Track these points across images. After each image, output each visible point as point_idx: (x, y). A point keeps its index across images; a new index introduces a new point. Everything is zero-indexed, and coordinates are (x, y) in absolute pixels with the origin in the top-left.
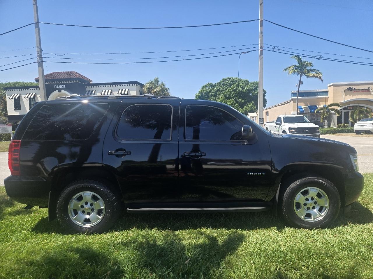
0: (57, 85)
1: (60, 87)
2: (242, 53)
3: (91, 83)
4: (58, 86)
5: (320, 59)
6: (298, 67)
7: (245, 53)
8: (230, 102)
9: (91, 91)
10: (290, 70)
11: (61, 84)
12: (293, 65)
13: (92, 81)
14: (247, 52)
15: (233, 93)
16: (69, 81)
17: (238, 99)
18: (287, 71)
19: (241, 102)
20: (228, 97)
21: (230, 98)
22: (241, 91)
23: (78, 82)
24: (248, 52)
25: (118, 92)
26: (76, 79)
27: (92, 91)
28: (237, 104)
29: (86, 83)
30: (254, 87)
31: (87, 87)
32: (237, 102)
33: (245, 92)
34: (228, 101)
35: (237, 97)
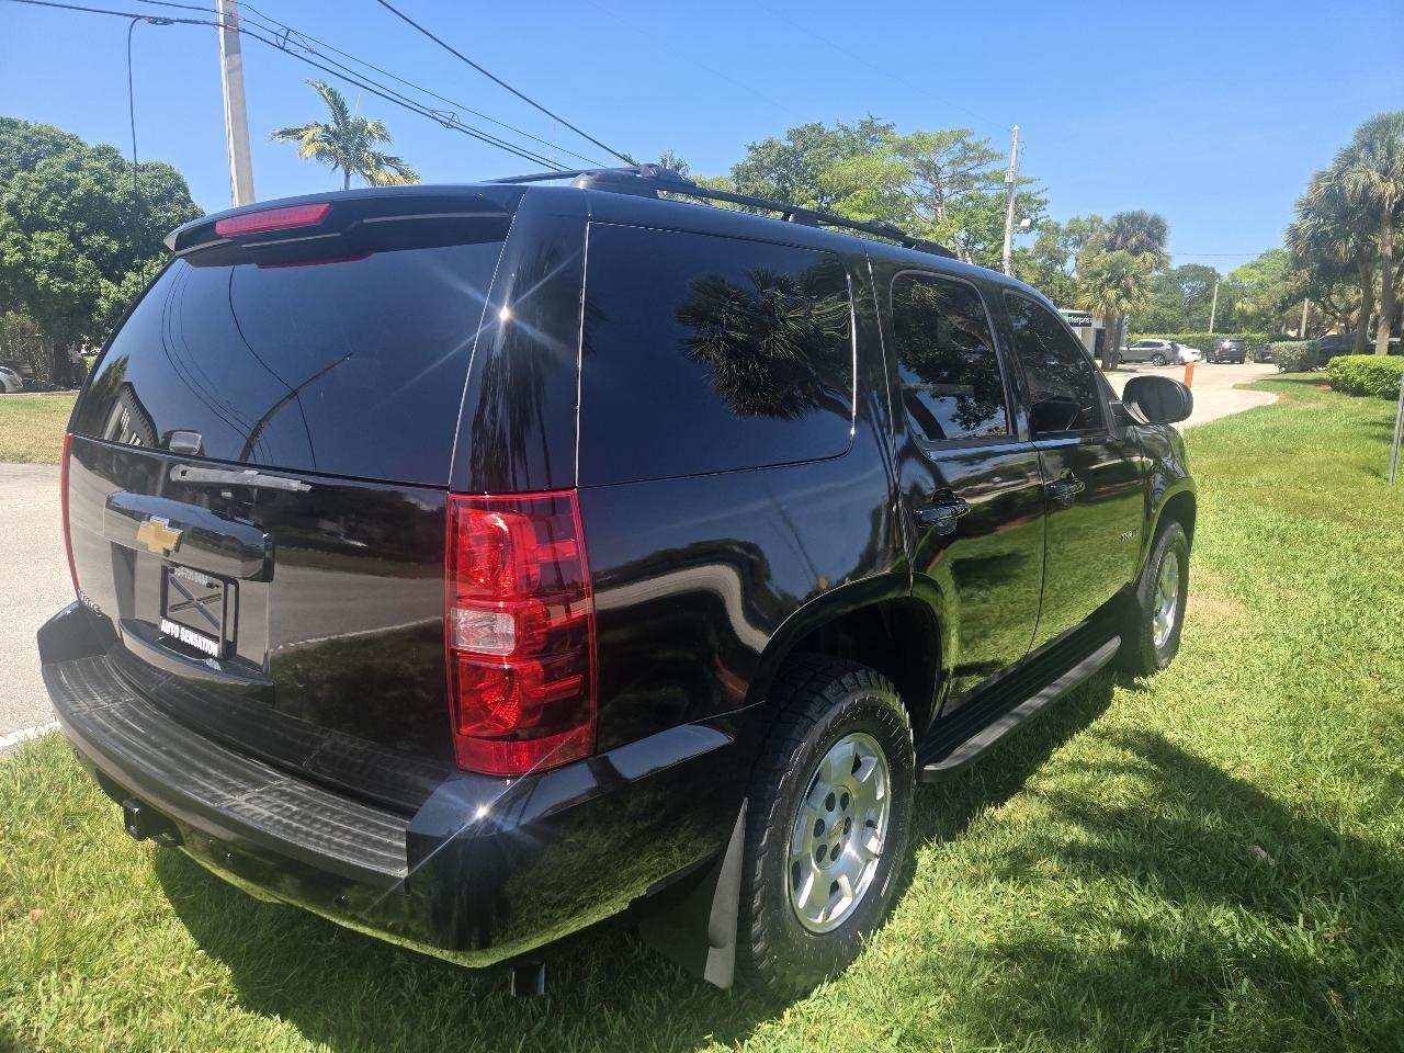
2: (139, 17)
5: (452, 127)
6: (335, 135)
7: (154, 21)
8: (49, 243)
10: (306, 139)
12: (318, 125)
14: (166, 22)
15: (58, 203)
17: (87, 233)
18: (290, 141)
19: (103, 249)
20: (29, 217)
21: (44, 226)
22: (101, 197)
24: (172, 22)
28: (81, 260)
30: (159, 186)
32: (81, 248)
33: (121, 207)
34: (36, 236)
35: (81, 225)
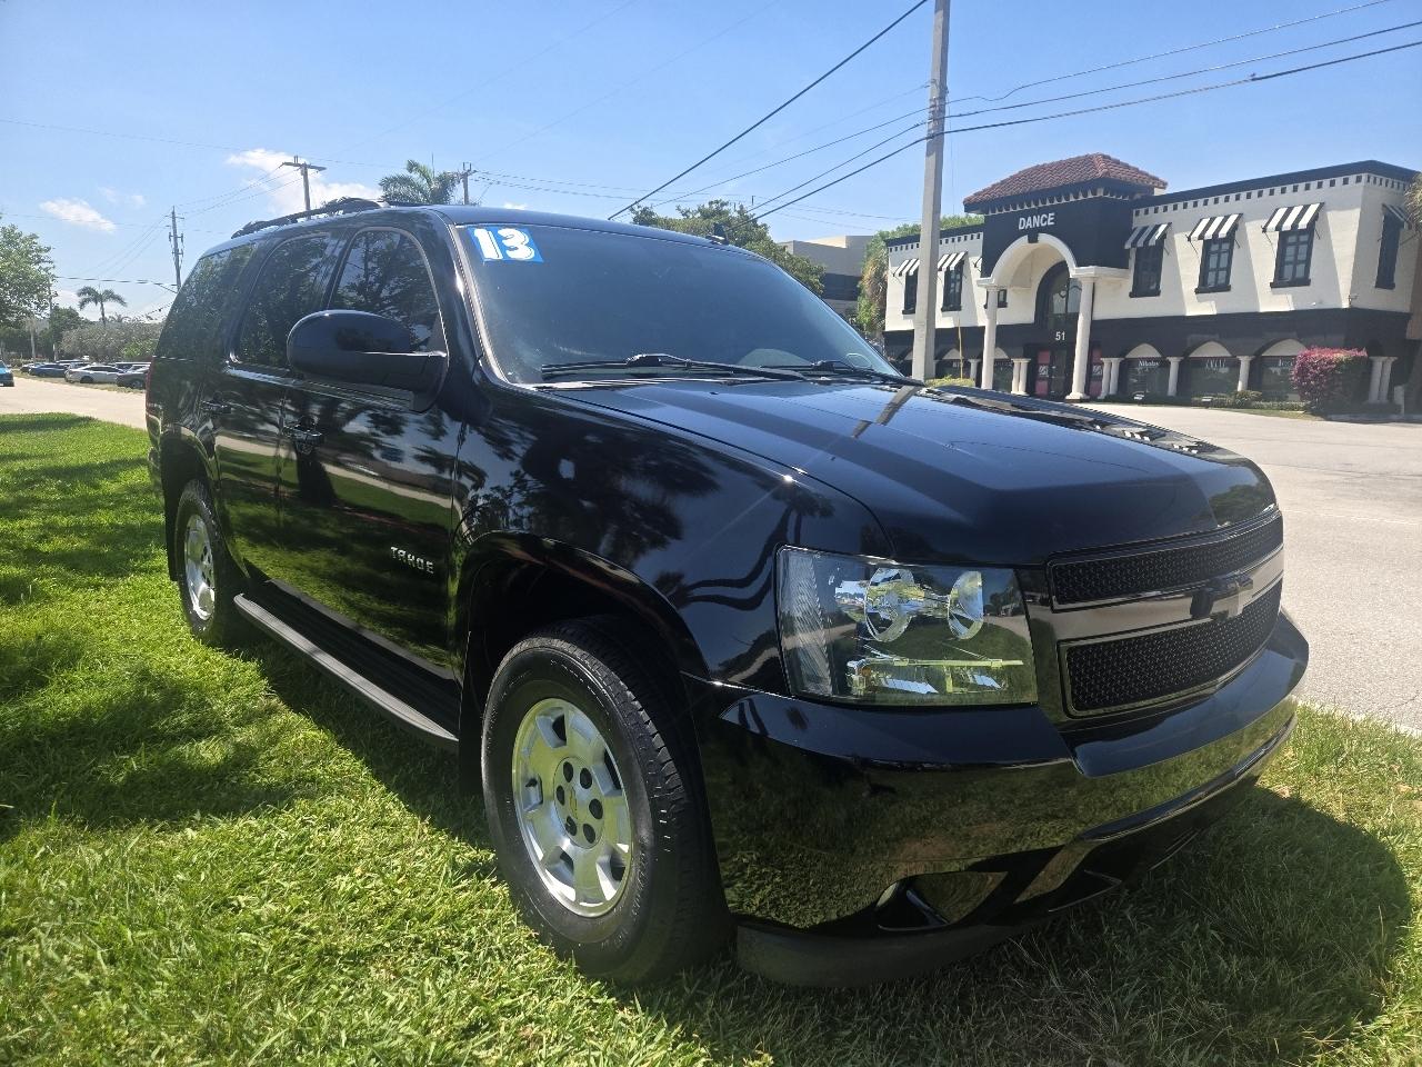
0: (1026, 214)
1: (1037, 221)
3: (1158, 192)
4: (1029, 219)
9: (1150, 230)
11: (1039, 212)
13: (1164, 185)
16: (1071, 195)
23: (1100, 193)
25: (1268, 223)
26: (1093, 184)
27: (1158, 227)
29: (1138, 196)
31: (1137, 214)
